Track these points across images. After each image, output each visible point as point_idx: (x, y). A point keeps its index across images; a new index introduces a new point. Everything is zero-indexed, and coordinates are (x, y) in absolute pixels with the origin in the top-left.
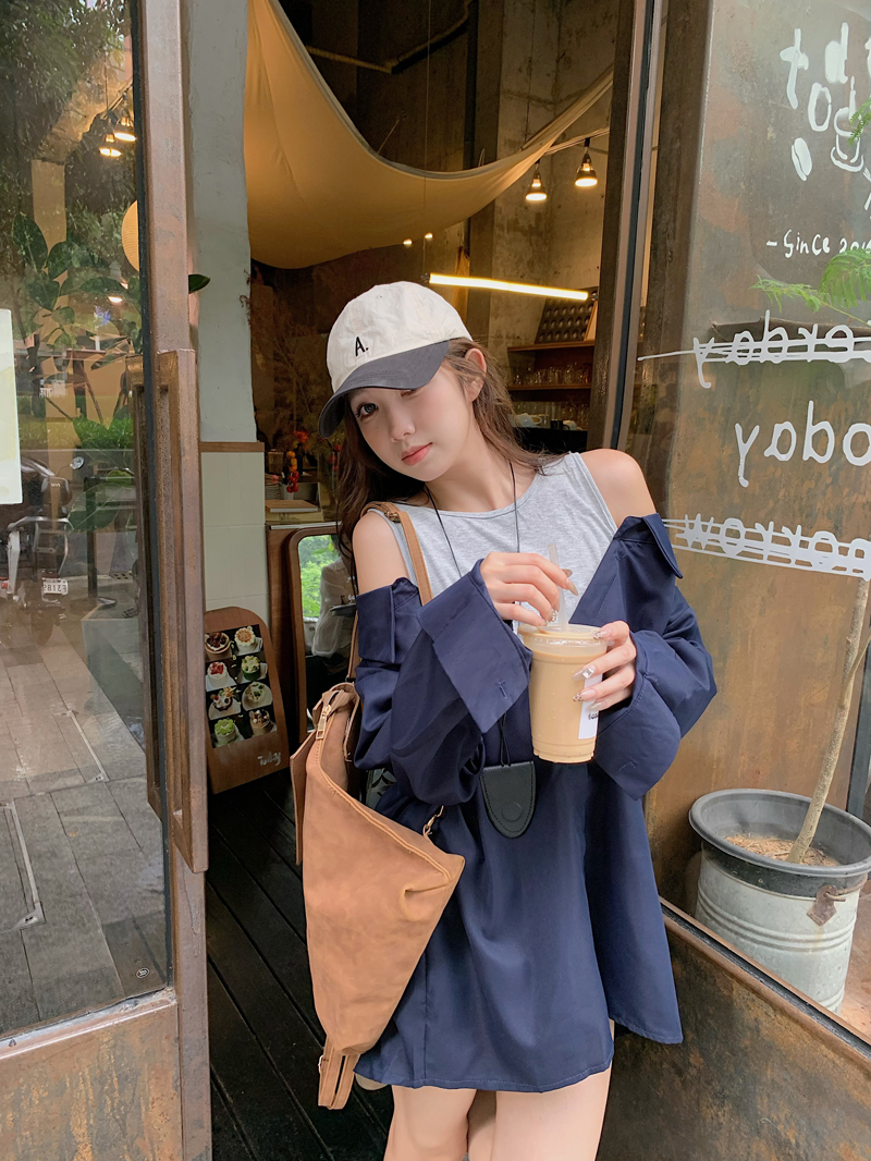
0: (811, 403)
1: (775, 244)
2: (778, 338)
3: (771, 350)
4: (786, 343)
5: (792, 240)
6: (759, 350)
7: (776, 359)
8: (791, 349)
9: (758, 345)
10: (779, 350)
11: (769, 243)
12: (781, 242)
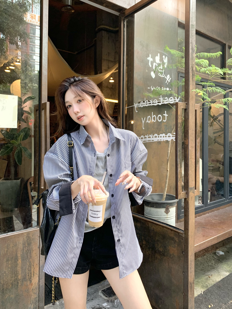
0: (152, 112)
1: (149, 88)
2: (147, 102)
3: (146, 104)
4: (148, 103)
5: (152, 87)
6: (144, 104)
7: (147, 105)
8: (149, 104)
9: (144, 103)
10: (147, 104)
11: (148, 88)
12: (150, 88)
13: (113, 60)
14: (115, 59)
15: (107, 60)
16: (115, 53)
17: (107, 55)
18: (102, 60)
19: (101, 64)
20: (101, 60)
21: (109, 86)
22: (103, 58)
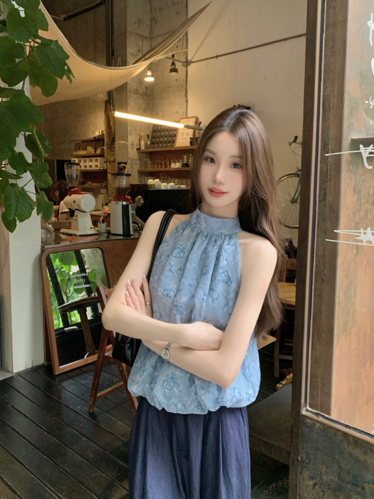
11: (366, 102)
12: (369, 101)
13: (146, 34)
14: (151, 31)
15: (136, 34)
16: (151, 21)
17: (135, 23)
18: (127, 34)
19: (126, 40)
20: (125, 33)
21: (140, 90)
22: (129, 29)
